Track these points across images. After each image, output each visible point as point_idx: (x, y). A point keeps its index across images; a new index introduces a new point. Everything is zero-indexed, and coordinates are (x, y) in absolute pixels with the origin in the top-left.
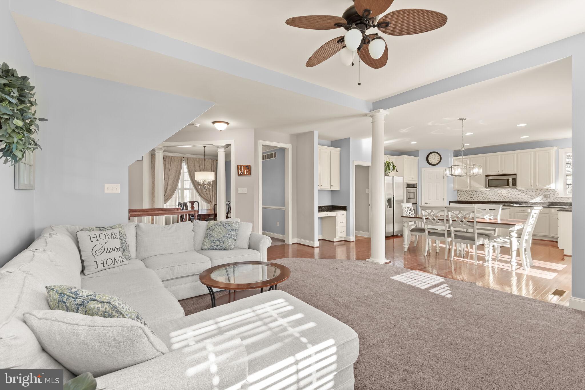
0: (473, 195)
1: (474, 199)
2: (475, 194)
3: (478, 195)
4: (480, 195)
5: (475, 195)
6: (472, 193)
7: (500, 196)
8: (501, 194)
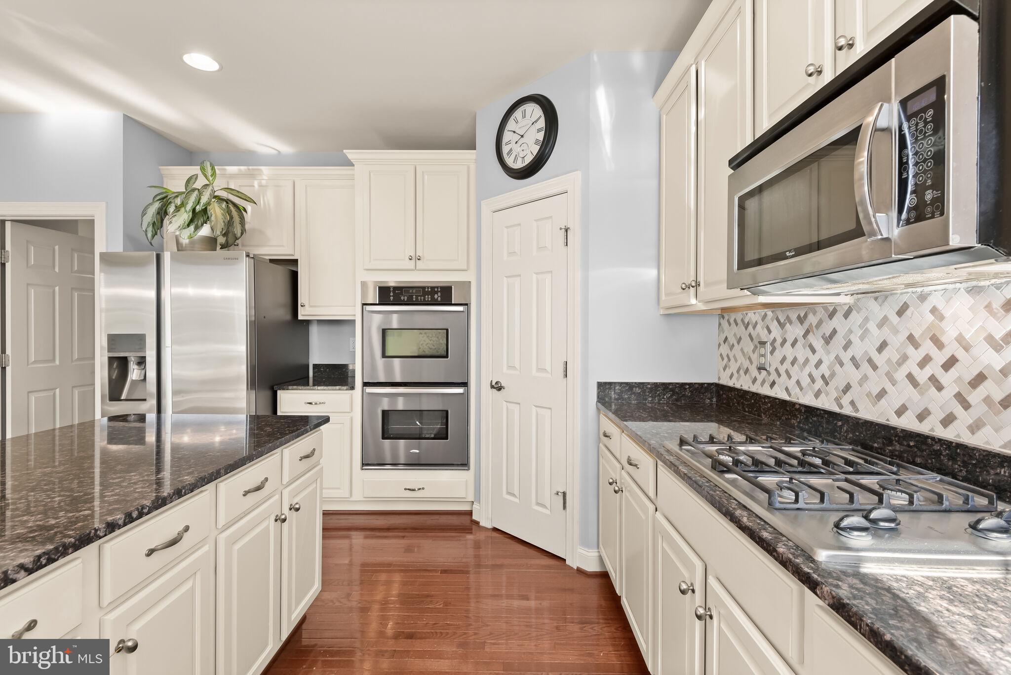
0: (769, 347)
1: (771, 378)
2: (779, 340)
3: (788, 351)
4: (801, 353)
5: (778, 355)
6: (764, 336)
7: (922, 376)
8: (939, 345)
